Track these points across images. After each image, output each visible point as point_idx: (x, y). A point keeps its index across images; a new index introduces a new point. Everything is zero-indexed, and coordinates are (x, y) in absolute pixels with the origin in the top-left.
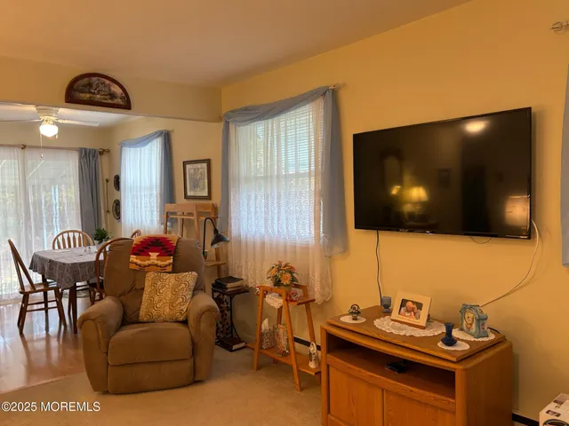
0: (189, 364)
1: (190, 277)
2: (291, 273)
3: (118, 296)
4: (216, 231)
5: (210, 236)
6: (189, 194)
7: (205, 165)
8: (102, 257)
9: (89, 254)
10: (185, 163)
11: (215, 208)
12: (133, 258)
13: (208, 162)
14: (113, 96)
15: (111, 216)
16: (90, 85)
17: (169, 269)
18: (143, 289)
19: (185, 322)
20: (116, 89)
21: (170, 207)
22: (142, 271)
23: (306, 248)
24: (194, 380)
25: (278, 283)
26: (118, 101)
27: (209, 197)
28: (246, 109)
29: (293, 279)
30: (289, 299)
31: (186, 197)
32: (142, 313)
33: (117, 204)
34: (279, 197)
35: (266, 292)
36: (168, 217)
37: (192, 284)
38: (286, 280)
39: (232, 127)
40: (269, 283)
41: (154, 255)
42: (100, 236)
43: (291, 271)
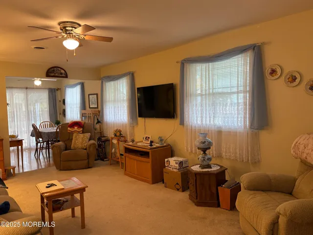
0: (87, 161)
1: (88, 135)
2: (120, 132)
3: (64, 141)
4: (98, 119)
5: (96, 121)
6: (91, 106)
7: (96, 96)
8: (58, 130)
9: (54, 129)
10: (89, 95)
11: (99, 112)
12: (69, 129)
13: (97, 94)
14: (61, 74)
15: (62, 116)
16: (54, 71)
17: (81, 132)
18: (72, 139)
19: (86, 149)
20: (63, 71)
21: (84, 111)
22: (72, 133)
23: (126, 124)
24: (88, 167)
25: (116, 135)
26: (63, 75)
27: (97, 108)
28: (108, 77)
29: (120, 134)
30: (118, 140)
31: (90, 107)
32: (72, 146)
33: (64, 111)
34: (118, 107)
35: (112, 138)
36: (83, 115)
37: (89, 137)
38: (118, 134)
39: (104, 82)
40: (113, 136)
41: (76, 128)
42: (58, 123)
43: (120, 131)
